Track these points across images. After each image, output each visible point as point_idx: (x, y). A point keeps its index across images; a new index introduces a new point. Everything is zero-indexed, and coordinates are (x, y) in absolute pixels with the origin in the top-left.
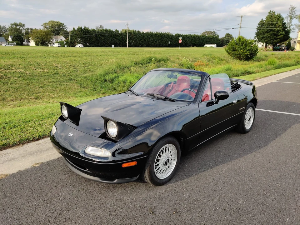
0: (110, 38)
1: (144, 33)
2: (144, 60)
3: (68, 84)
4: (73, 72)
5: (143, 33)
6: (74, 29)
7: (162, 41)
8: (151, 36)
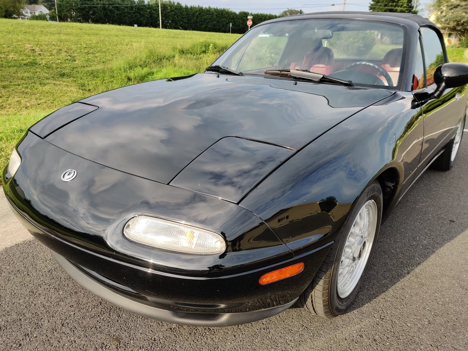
0: (129, 13)
1: (189, 7)
2: (196, 47)
3: (58, 83)
4: (67, 61)
5: (186, 8)
7: (218, 22)
8: (199, 14)
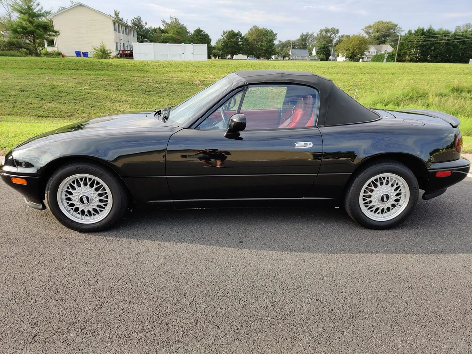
6: (409, 31)
